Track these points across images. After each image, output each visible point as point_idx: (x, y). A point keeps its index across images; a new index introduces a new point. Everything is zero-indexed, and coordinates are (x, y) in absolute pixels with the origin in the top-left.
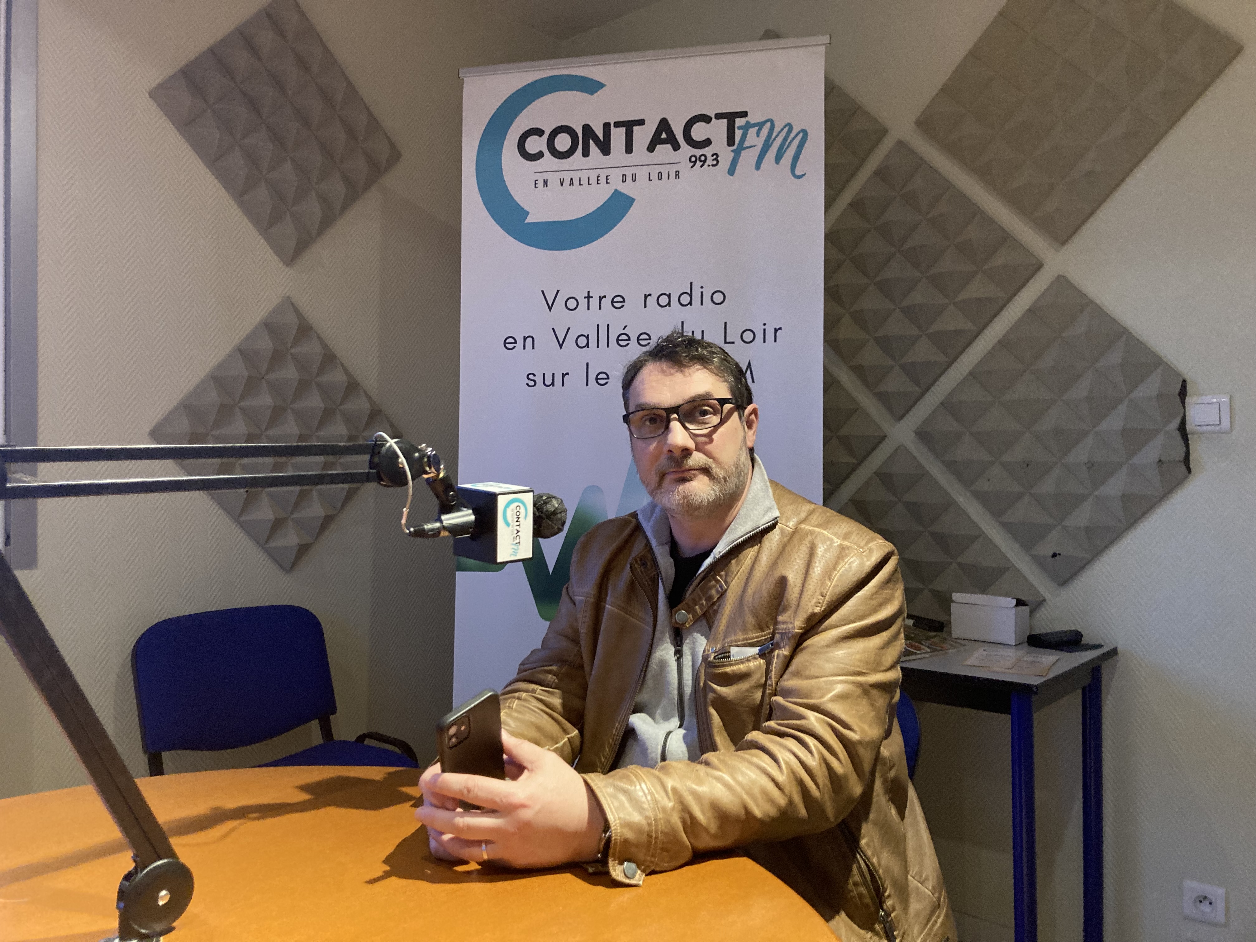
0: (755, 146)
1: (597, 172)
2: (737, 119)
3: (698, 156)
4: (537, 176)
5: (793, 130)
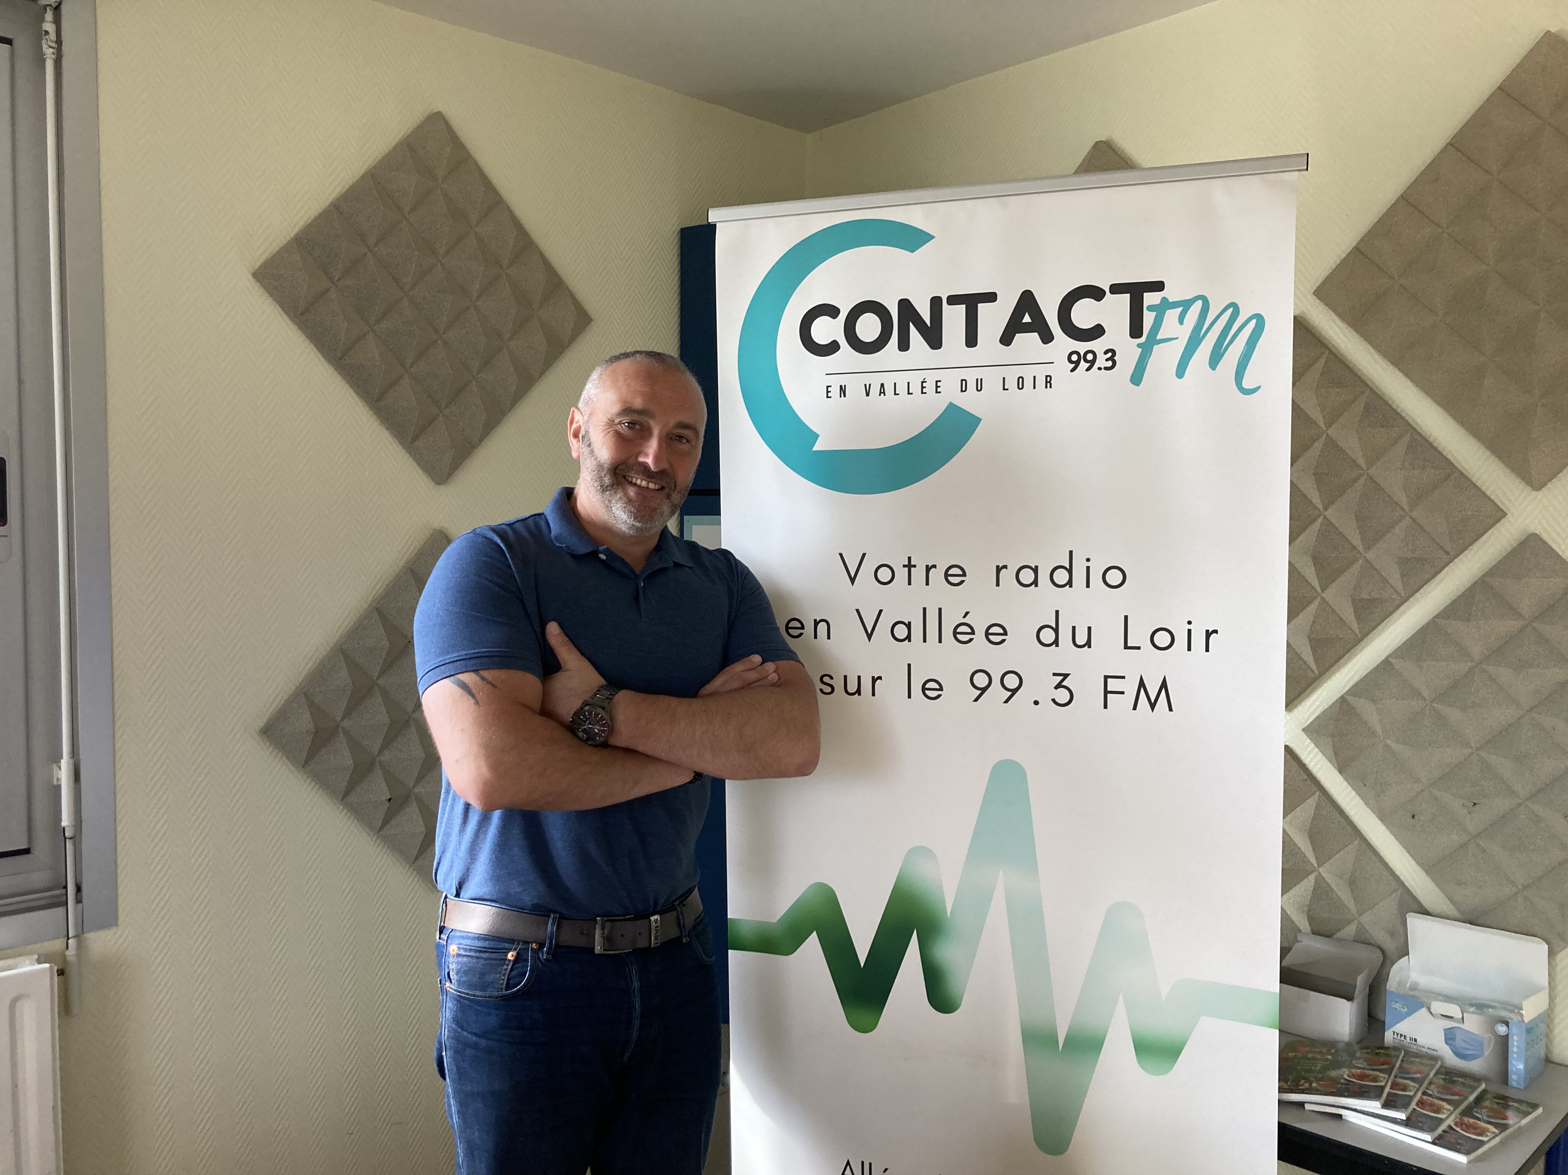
0: (1177, 338)
1: (920, 376)
2: (1145, 294)
3: (1082, 354)
4: (830, 380)
5: (1241, 315)
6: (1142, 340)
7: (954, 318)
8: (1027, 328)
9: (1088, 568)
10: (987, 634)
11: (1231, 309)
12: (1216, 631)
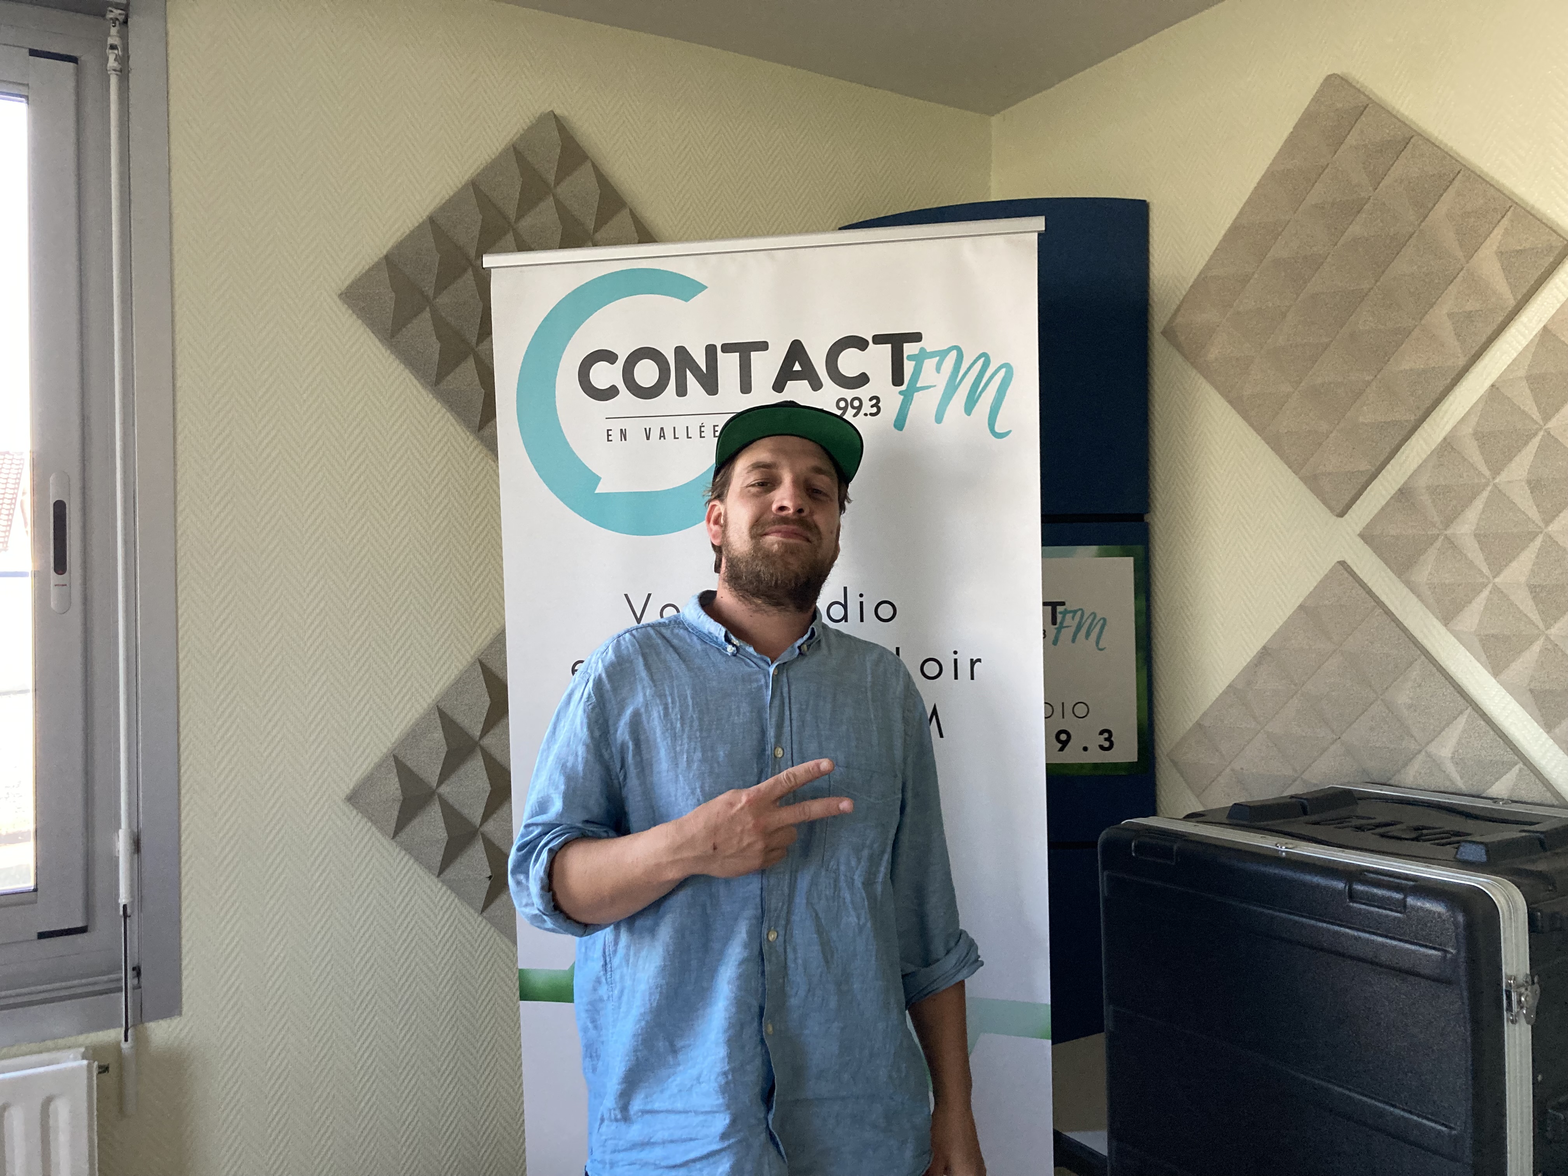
0: (935, 386)
1: (699, 420)
2: (905, 345)
3: (849, 401)
4: (610, 424)
5: (991, 365)
6: (903, 387)
7: (728, 364)
8: (797, 376)
9: (861, 603)
11: (982, 360)
12: (979, 660)
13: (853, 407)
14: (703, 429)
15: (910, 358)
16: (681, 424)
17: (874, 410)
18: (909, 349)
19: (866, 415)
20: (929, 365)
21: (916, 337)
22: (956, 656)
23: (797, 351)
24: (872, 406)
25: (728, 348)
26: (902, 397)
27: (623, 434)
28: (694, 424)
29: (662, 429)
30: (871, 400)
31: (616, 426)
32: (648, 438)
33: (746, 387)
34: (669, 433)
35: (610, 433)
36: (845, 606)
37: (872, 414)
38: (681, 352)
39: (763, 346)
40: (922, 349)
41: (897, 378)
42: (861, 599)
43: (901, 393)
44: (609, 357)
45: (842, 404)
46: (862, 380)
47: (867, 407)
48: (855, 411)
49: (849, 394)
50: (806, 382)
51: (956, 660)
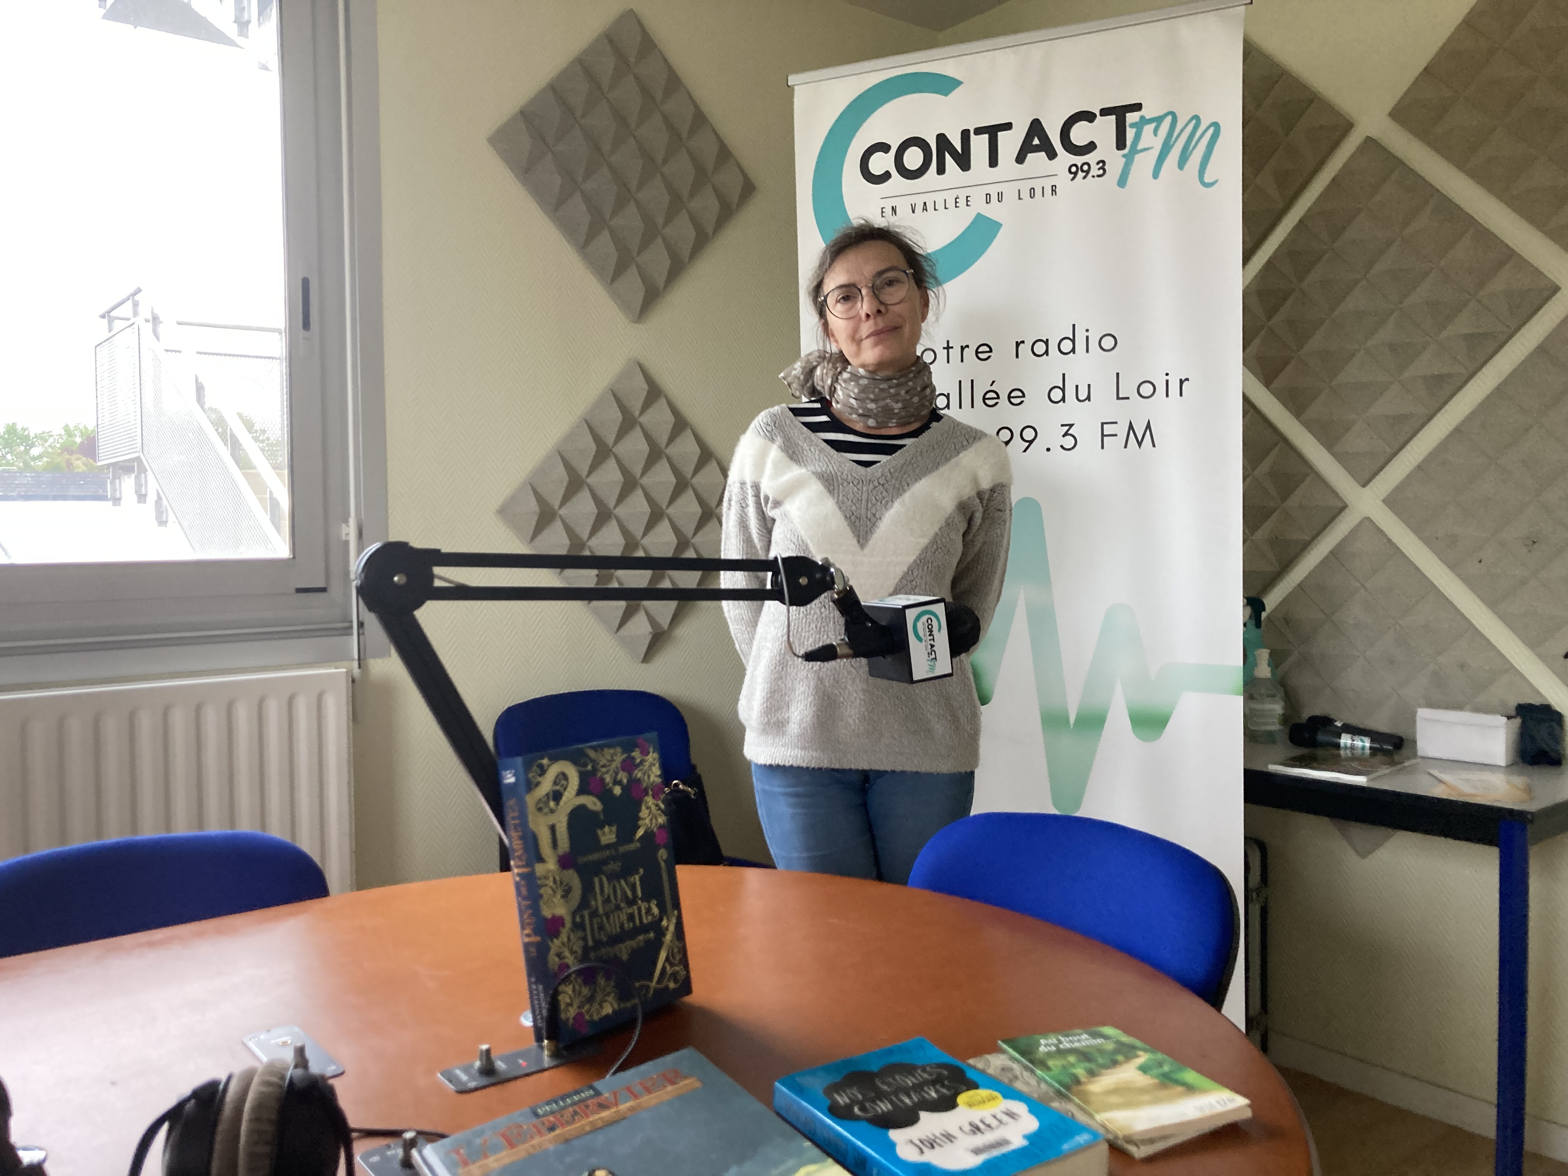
0: (1153, 147)
1: (955, 193)
2: (1128, 115)
3: (1079, 166)
4: (883, 203)
5: (1202, 124)
6: (1126, 151)
7: (980, 145)
8: (1037, 149)
9: (1087, 338)
10: (1009, 397)
11: (1195, 120)
12: (1187, 379)
13: (1083, 171)
14: (957, 200)
15: (1132, 126)
16: (939, 198)
17: (1101, 172)
18: (1131, 118)
19: (1093, 177)
20: (1149, 129)
21: (1137, 107)
22: (1167, 378)
23: (1036, 127)
24: (1099, 169)
25: (979, 131)
26: (1124, 160)
27: (894, 209)
28: (950, 197)
29: (925, 203)
30: (1098, 163)
31: (888, 205)
32: (913, 212)
33: (993, 161)
34: (930, 206)
35: (884, 210)
36: (1073, 341)
37: (1099, 176)
38: (942, 139)
39: (1008, 126)
40: (1142, 117)
41: (1121, 143)
42: (1087, 334)
43: (1124, 156)
44: (884, 147)
45: (1074, 169)
46: (1091, 147)
47: (1095, 170)
48: (1084, 174)
49: (1079, 160)
50: (1043, 154)
51: (1167, 381)
